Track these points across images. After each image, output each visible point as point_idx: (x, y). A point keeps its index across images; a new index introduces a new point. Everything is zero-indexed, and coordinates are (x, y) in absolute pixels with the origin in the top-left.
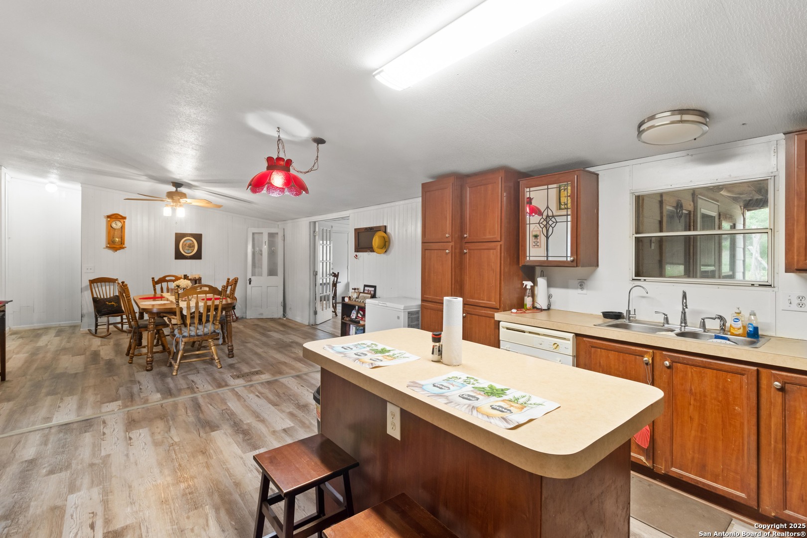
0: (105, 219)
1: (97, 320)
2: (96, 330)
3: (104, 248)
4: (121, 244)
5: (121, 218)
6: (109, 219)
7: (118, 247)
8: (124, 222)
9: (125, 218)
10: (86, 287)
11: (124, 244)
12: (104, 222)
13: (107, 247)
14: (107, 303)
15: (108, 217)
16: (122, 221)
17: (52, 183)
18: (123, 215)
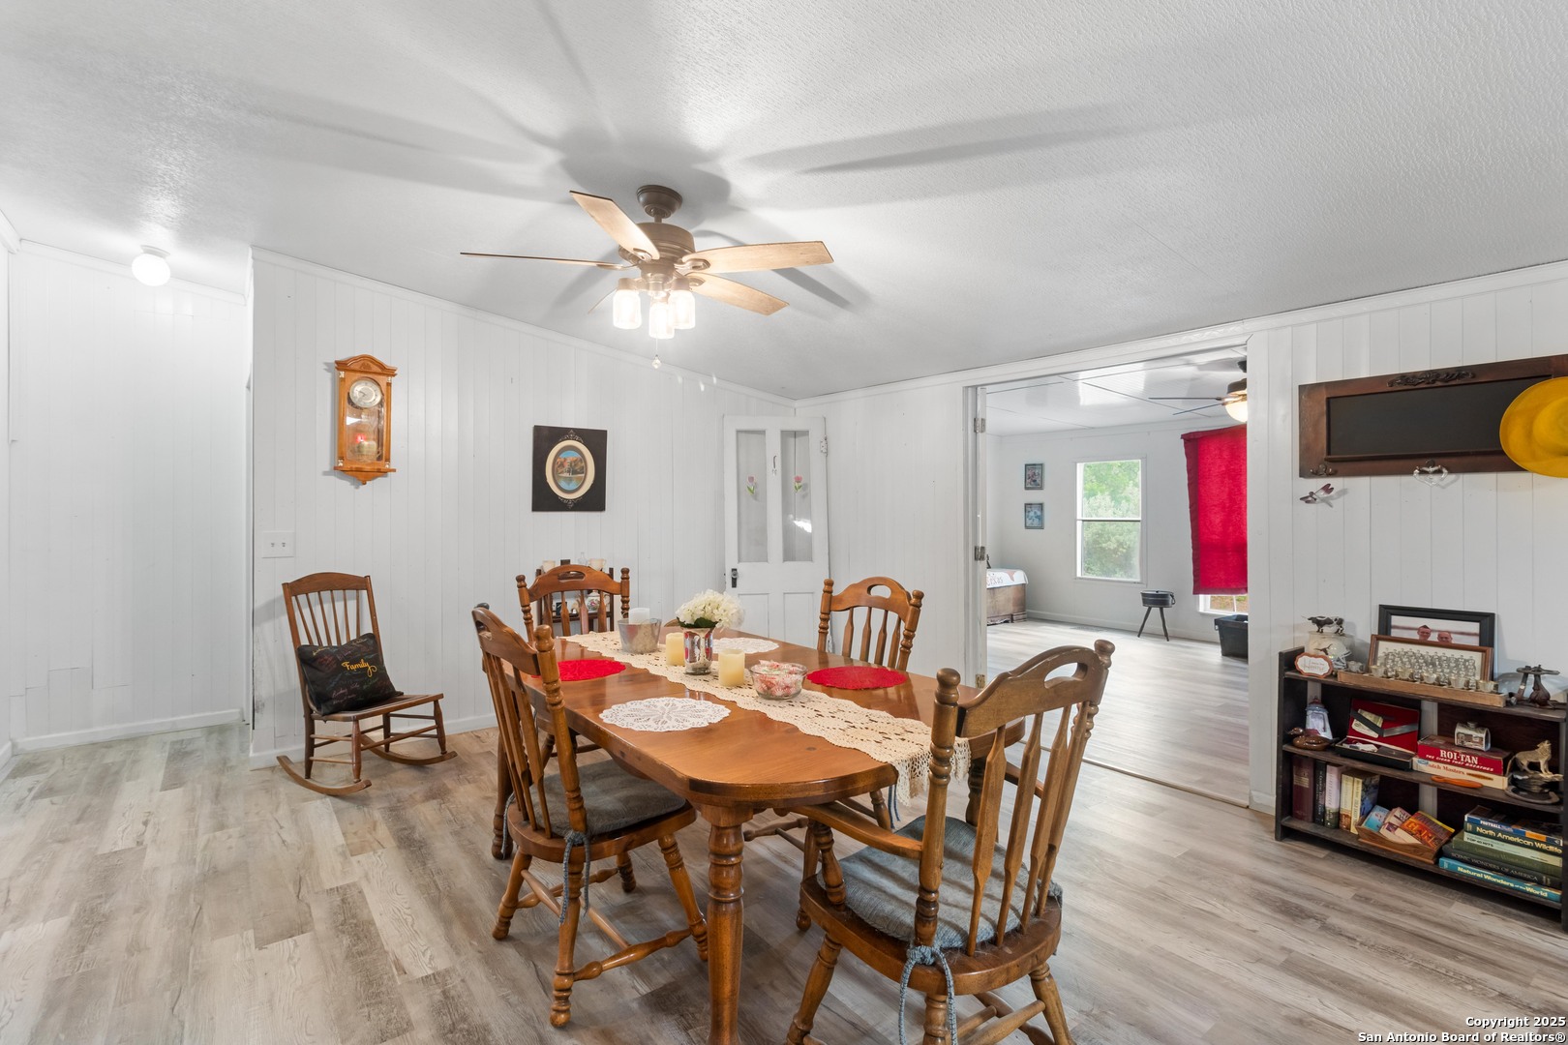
0: (329, 375)
1: (310, 729)
2: (309, 764)
3: (325, 473)
4: (380, 458)
5: (379, 370)
6: (342, 374)
7: (368, 468)
8: (389, 385)
9: (391, 373)
10: (270, 606)
11: (388, 460)
12: (325, 383)
13: (335, 468)
14: (346, 664)
15: (341, 365)
16: (383, 380)
17: (151, 251)
18: (388, 363)
